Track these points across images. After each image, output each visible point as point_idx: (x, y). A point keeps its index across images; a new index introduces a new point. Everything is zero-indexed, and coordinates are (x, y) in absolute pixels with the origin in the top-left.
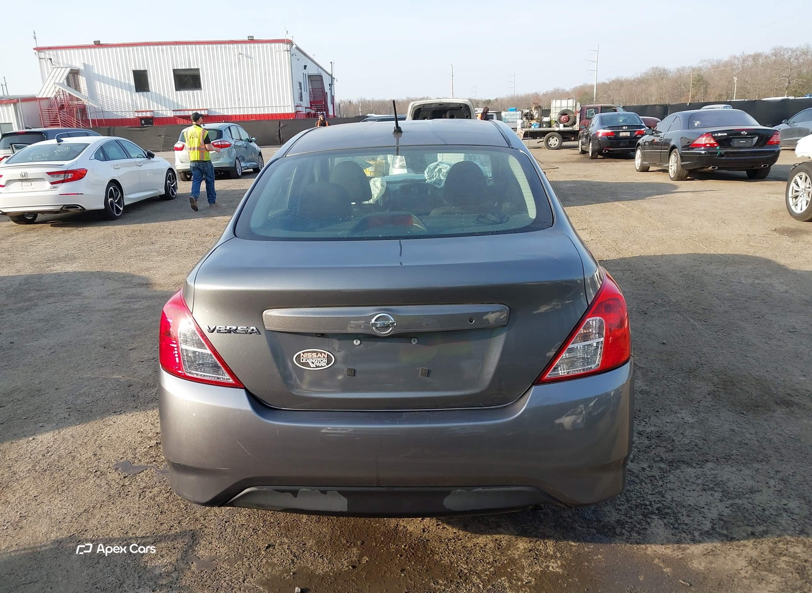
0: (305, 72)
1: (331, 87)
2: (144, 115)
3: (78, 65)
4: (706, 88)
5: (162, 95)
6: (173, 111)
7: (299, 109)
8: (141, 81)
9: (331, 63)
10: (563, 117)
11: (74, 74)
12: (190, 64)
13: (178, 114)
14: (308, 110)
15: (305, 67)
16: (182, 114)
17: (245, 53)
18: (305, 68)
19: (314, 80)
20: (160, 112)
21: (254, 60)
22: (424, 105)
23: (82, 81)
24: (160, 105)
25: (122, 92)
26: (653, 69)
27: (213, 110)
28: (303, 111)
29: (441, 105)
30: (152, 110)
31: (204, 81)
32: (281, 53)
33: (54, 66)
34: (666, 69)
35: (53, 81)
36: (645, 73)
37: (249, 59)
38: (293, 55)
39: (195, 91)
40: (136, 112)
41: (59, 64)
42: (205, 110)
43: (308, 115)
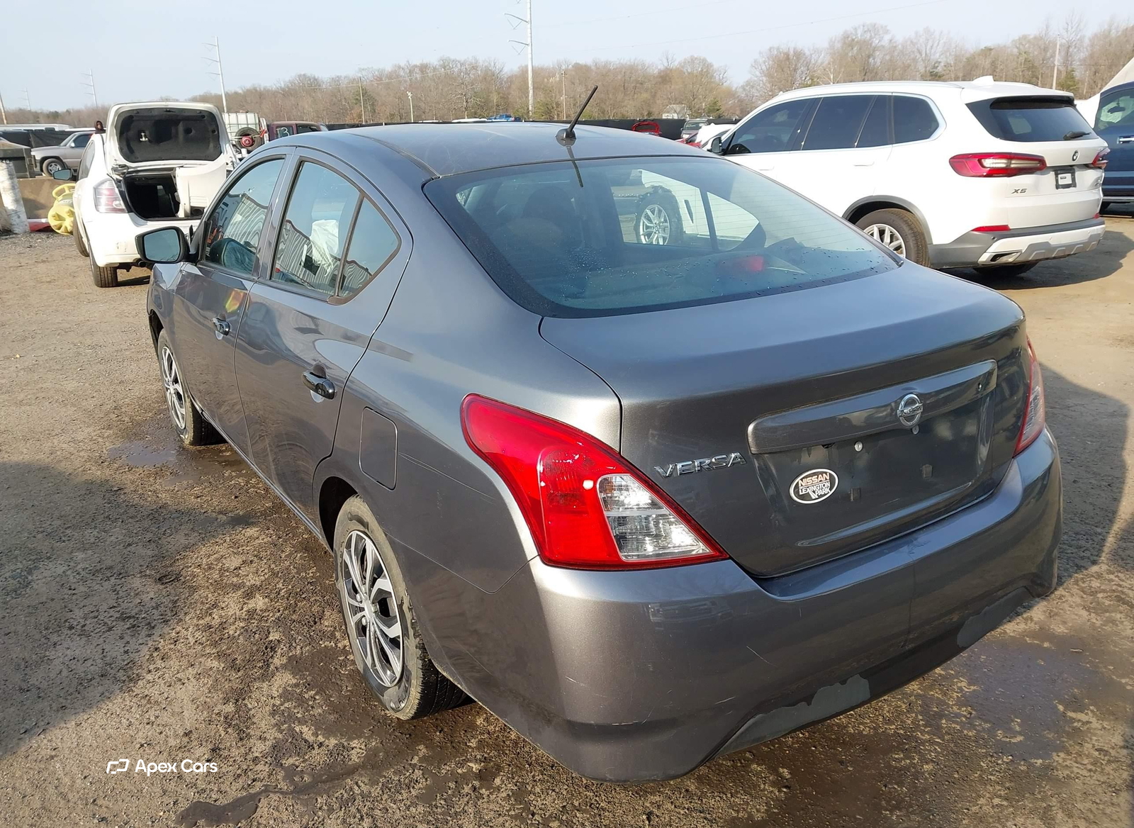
4: (373, 105)
10: (244, 139)
22: (138, 111)
26: (300, 76)
29: (169, 111)
34: (316, 77)
36: (290, 82)
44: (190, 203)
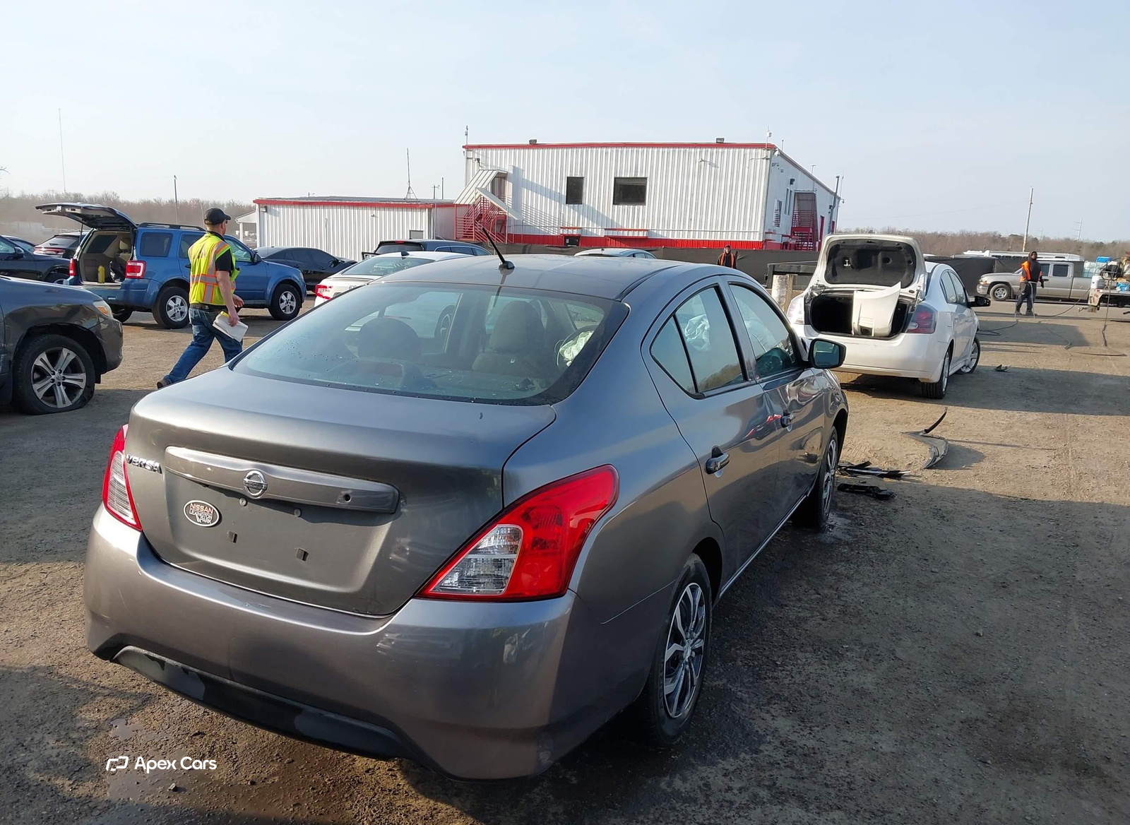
0: (792, 188)
1: (832, 210)
2: (570, 232)
3: (507, 168)
5: (596, 209)
6: (605, 229)
7: (770, 237)
8: (574, 190)
9: (838, 177)
11: (501, 178)
12: (636, 172)
13: (611, 233)
14: (785, 239)
15: (792, 181)
16: (615, 234)
17: (709, 160)
18: (791, 183)
19: (802, 200)
20: (590, 230)
21: (719, 169)
22: (845, 241)
23: (509, 187)
24: (591, 222)
25: (551, 203)
27: (655, 231)
28: (777, 239)
29: (871, 242)
30: (581, 226)
31: (650, 194)
32: (757, 162)
33: (480, 168)
35: (475, 186)
37: (713, 168)
38: (773, 165)
39: (636, 207)
40: (561, 228)
41: (487, 165)
42: (644, 230)
43: (785, 245)
44: (858, 323)
